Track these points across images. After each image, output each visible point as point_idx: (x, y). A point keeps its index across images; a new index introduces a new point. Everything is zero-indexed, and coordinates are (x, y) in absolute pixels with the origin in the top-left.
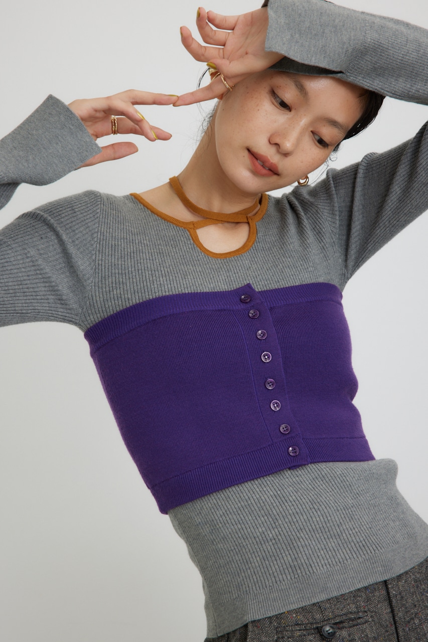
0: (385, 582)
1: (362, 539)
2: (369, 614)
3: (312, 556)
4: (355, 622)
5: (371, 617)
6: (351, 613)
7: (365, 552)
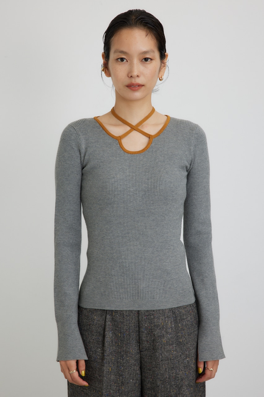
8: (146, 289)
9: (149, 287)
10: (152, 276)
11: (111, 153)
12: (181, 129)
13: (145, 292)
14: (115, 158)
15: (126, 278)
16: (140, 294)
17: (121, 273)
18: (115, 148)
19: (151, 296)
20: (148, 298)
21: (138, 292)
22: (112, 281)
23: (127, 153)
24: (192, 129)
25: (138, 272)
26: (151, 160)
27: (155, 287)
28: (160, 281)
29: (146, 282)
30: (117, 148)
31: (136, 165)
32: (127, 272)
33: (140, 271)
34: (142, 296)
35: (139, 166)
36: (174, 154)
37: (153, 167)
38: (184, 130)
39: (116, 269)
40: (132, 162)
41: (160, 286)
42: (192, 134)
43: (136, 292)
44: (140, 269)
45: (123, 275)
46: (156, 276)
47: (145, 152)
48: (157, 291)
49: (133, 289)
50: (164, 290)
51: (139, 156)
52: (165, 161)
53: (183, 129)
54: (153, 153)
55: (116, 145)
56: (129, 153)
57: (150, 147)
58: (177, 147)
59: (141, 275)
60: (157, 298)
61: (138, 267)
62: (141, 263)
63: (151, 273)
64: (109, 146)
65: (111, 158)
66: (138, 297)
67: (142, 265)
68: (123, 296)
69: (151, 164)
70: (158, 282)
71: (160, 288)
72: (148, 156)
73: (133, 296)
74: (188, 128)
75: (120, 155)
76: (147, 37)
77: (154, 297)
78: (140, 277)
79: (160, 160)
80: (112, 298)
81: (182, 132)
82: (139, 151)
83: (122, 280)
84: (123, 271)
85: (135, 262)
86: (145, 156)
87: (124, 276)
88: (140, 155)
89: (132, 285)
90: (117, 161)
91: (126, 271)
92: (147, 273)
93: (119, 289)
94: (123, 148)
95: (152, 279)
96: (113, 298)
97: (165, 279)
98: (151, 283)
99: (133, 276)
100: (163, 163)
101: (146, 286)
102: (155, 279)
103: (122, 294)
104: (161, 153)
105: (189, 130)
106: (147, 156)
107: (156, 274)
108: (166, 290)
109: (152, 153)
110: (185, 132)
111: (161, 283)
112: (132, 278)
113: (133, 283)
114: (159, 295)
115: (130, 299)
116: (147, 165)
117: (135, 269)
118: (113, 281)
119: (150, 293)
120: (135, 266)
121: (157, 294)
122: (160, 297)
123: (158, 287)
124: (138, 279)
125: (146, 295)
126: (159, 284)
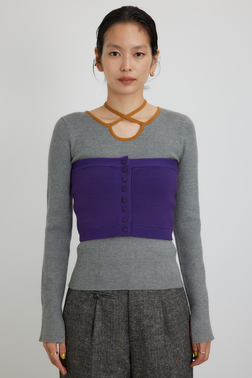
0: (129, 291)
1: (127, 273)
2: (117, 297)
3: (105, 274)
4: (110, 297)
5: (118, 298)
6: (109, 293)
7: (126, 278)
8: (138, 269)
9: (141, 267)
10: (143, 257)
11: (102, 140)
12: (171, 119)
13: (137, 272)
14: (106, 146)
15: (118, 258)
16: (132, 273)
17: (114, 254)
18: (105, 135)
19: (143, 276)
20: (140, 278)
21: (130, 272)
22: (105, 262)
23: (118, 140)
24: (183, 119)
25: (130, 253)
26: (141, 147)
27: (146, 267)
28: (151, 262)
29: (138, 262)
30: (108, 135)
31: (127, 152)
32: (120, 253)
33: (132, 252)
34: (134, 276)
35: (130, 153)
36: (164, 142)
37: (143, 154)
38: (174, 120)
39: (109, 251)
40: (123, 149)
41: (151, 267)
42: (183, 124)
43: (129, 272)
44: (131, 250)
45: (115, 256)
46: (147, 257)
47: (136, 139)
48: (148, 271)
49: (126, 269)
50: (155, 271)
51: (129, 143)
52: (155, 149)
53: (173, 118)
54: (144, 140)
55: (106, 133)
56: (120, 140)
57: (141, 134)
58: (167, 136)
59: (133, 256)
60: (149, 278)
61: (130, 248)
62: (133, 244)
63: (143, 254)
64: (100, 133)
65: (102, 145)
66: (131, 277)
67: (134, 246)
68: (117, 276)
69: (141, 151)
70: (149, 263)
71: (151, 269)
72: (139, 143)
73: (126, 276)
74: (179, 117)
75: (111, 142)
76: (140, 32)
77: (146, 278)
78: (132, 257)
79: (150, 148)
80: (106, 279)
81: (173, 122)
82: (130, 138)
83: (115, 261)
84: (116, 252)
85: (127, 243)
86: (136, 143)
87: (117, 257)
88: (131, 142)
89: (124, 265)
90: (109, 148)
91: (118, 252)
92: (139, 254)
93: (112, 270)
94: (114, 135)
95: (143, 260)
96: (108, 279)
97: (155, 261)
98: (142, 264)
99: (126, 257)
100: (153, 151)
101: (138, 266)
102: (146, 260)
103: (115, 274)
104: (152, 140)
105: (180, 120)
106: (137, 143)
107: (147, 255)
108: (157, 271)
109: (142, 140)
110: (175, 121)
111: (152, 264)
112: (124, 259)
113: (126, 264)
114: (150, 276)
115: (123, 279)
116: (138, 152)
117: (127, 250)
118: (107, 262)
119: (141, 272)
120: (127, 247)
121: (148, 274)
122: (151, 278)
123: (149, 267)
124: (130, 259)
125: (138, 275)
126: (150, 265)
